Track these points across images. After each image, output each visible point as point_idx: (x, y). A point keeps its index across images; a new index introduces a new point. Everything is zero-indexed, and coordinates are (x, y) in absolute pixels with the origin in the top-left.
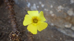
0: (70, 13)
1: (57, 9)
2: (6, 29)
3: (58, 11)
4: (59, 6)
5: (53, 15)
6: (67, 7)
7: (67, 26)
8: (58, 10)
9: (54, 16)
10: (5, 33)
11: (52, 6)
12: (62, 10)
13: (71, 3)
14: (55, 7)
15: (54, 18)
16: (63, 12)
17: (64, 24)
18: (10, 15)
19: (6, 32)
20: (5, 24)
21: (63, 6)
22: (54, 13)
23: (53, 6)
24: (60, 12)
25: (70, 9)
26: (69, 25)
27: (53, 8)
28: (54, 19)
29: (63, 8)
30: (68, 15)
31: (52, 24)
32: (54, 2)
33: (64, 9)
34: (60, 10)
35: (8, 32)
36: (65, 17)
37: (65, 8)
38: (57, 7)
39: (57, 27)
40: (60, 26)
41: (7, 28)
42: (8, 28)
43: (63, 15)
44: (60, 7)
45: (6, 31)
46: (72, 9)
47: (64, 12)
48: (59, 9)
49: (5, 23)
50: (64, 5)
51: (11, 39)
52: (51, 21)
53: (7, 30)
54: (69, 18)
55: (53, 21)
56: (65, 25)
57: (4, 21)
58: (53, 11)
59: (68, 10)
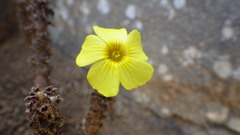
0: (224, 69)
1: (180, 60)
2: (12, 112)
3: (185, 64)
4: (187, 47)
5: (168, 78)
6: (213, 52)
7: (212, 116)
8: (185, 60)
9: (173, 82)
10: (6, 124)
11: (165, 50)
12: (195, 60)
13: (223, 39)
14: (175, 52)
15: (170, 87)
16: (199, 67)
17: (203, 107)
18: (34, 56)
19: (10, 122)
20: (10, 97)
21: (199, 48)
22: (171, 71)
23: (170, 49)
24: (190, 66)
25: (222, 57)
26: (220, 113)
27: (170, 55)
28: (172, 91)
29: (200, 55)
30: (215, 76)
31: (165, 111)
32: (172, 37)
33: (203, 59)
34: (191, 61)
35: (17, 120)
36: (208, 84)
37: (206, 55)
38: (182, 50)
39: (181, 118)
40: (191, 117)
41: (14, 108)
42: (17, 110)
43: (201, 76)
44: (191, 52)
45: (11, 118)
46: (226, 57)
47: (203, 66)
48: (187, 57)
49: (11, 93)
50: (202, 44)
51: (28, 111)
52: (163, 101)
53: (14, 114)
54: (220, 89)
55: (166, 97)
56: (206, 110)
57: (9, 86)
58: (168, 65)
59: (216, 59)
